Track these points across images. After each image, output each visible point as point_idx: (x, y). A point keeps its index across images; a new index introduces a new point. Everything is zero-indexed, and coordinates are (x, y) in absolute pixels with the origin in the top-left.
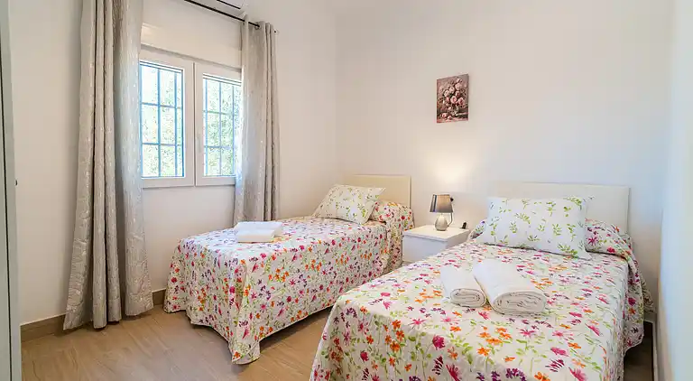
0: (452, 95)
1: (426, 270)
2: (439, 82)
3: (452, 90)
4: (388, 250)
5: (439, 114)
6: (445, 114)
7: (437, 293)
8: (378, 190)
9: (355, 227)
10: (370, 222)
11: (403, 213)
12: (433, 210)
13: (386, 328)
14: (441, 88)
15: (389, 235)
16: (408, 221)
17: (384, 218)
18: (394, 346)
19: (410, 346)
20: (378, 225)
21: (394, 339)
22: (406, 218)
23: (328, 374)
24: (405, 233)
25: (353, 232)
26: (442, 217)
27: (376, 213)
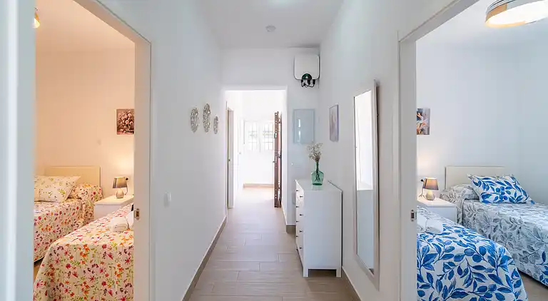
0: (126, 119)
1: (104, 221)
2: (118, 111)
3: (126, 117)
4: (83, 215)
5: (118, 129)
6: (122, 130)
7: (108, 230)
8: (75, 179)
9: (57, 206)
10: (69, 200)
11: (95, 191)
12: (114, 187)
13: (80, 249)
14: (119, 114)
15: (84, 206)
16: (98, 195)
17: (80, 196)
18: (85, 255)
19: (92, 252)
20: (75, 201)
21: (84, 252)
22: (97, 193)
23: (46, 282)
24: (95, 203)
25: (55, 208)
26: (120, 191)
27: (73, 193)
